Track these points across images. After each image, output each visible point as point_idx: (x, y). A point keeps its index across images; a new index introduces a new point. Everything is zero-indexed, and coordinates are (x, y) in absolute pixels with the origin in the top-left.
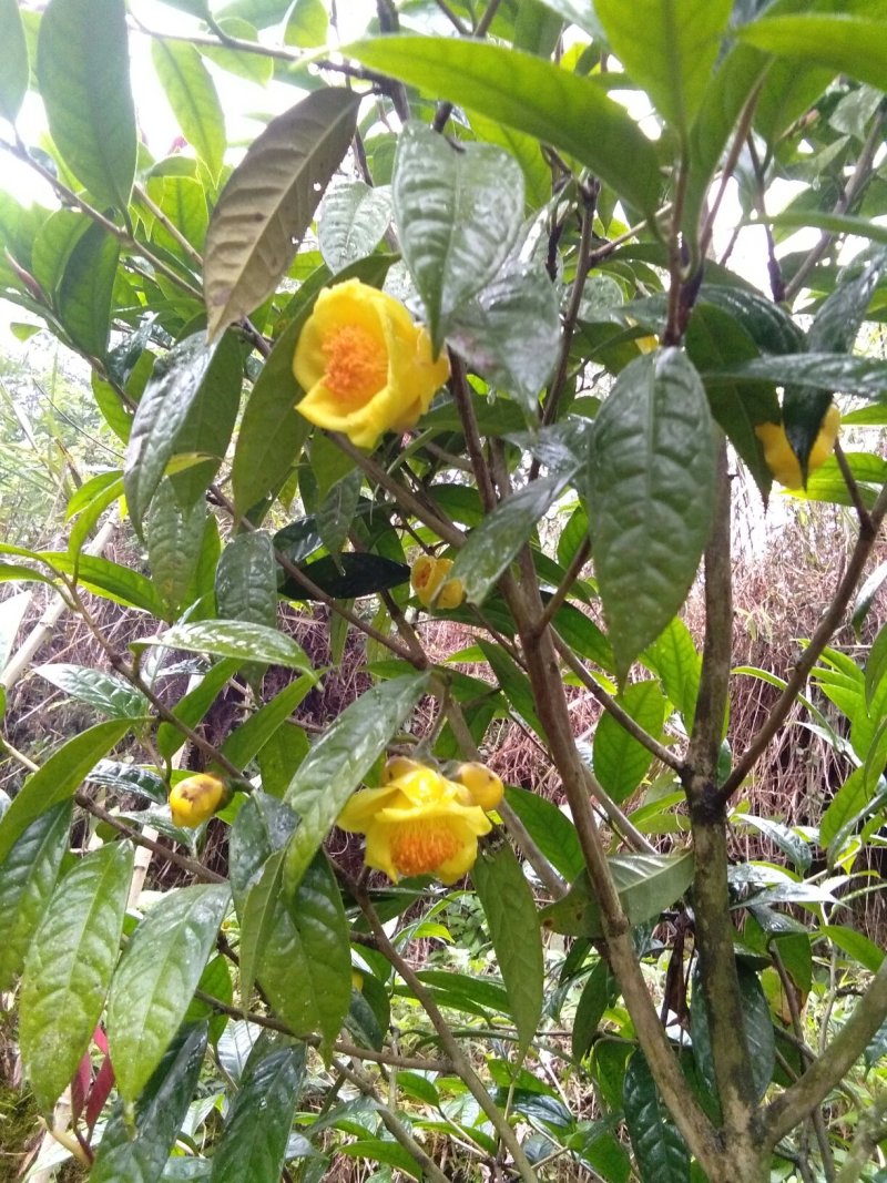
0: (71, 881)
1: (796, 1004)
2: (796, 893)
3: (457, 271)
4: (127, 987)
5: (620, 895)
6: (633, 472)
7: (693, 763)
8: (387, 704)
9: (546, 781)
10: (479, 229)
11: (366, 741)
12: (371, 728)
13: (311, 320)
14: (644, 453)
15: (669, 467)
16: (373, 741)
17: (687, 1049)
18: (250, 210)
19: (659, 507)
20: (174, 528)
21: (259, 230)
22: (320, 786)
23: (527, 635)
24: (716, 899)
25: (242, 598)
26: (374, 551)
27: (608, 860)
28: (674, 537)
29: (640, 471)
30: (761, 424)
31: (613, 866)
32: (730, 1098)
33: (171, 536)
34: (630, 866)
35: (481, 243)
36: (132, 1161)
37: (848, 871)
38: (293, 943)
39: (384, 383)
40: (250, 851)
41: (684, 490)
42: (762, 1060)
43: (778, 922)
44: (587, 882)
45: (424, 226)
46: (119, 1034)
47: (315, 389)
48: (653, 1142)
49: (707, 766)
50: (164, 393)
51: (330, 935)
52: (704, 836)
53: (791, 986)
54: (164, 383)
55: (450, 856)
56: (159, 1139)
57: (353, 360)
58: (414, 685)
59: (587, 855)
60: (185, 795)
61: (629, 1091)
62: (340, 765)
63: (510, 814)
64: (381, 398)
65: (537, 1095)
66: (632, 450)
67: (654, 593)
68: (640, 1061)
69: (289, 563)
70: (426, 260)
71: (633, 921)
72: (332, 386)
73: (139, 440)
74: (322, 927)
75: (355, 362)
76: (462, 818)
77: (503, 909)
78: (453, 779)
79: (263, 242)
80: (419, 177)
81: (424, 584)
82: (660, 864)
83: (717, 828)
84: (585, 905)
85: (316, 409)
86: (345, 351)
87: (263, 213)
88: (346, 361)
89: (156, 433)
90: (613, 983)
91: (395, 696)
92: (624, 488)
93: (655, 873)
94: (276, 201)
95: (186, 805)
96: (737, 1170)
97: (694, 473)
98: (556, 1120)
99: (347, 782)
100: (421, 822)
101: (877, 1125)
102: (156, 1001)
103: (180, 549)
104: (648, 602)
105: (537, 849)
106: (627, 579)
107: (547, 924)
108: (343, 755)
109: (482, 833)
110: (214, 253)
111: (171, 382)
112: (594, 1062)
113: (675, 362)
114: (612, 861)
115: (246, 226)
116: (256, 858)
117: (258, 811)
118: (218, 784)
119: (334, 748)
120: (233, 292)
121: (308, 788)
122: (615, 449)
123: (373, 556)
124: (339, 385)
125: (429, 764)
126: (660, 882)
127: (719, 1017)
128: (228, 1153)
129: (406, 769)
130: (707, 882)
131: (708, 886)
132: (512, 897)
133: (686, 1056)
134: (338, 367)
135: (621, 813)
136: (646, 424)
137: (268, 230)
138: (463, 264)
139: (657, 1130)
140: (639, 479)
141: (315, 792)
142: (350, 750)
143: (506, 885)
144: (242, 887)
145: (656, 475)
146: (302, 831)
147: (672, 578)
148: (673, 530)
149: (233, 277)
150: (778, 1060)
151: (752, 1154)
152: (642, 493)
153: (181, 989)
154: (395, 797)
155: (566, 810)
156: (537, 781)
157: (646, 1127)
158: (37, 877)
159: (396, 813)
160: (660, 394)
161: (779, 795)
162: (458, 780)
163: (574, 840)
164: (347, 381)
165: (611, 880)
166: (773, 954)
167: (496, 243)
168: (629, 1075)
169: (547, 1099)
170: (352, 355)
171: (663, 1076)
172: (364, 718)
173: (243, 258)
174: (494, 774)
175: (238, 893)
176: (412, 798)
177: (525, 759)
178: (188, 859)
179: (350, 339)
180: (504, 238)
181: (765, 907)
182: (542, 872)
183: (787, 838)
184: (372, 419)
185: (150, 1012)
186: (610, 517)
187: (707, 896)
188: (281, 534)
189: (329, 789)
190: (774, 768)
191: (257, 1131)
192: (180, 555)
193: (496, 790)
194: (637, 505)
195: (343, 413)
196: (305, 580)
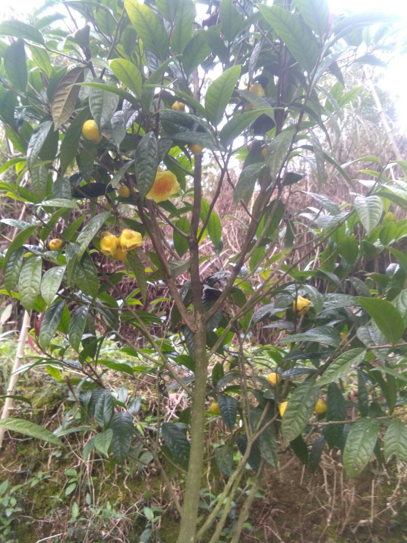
0: (26, 265)
4: (44, 285)
8: (100, 219)
11: (95, 227)
18: (61, 99)
19: (148, 166)
20: (38, 175)
21: (64, 103)
22: (85, 238)
33: (38, 178)
34: (176, 263)
40: (70, 256)
41: (152, 163)
45: (96, 107)
50: (37, 137)
51: (92, 273)
54: (37, 134)
58: (107, 214)
60: (52, 243)
62: (89, 233)
66: (144, 154)
67: (147, 184)
69: (75, 186)
70: (97, 115)
73: (31, 149)
74: (90, 272)
79: (65, 106)
80: (95, 95)
82: (184, 262)
87: (64, 99)
89: (35, 147)
91: (102, 217)
92: (142, 162)
94: (67, 96)
95: (53, 246)
96: (198, 328)
97: (154, 159)
103: (41, 182)
104: (146, 186)
106: (142, 181)
107: (154, 278)
110: (54, 110)
111: (39, 134)
115: (60, 103)
117: (71, 247)
118: (61, 241)
119: (88, 229)
120: (60, 118)
121: (82, 238)
122: (140, 154)
126: (183, 267)
132: (139, 267)
136: (147, 149)
137: (66, 103)
145: (148, 160)
146: (81, 248)
147: (150, 181)
148: (151, 171)
149: (59, 115)
151: (202, 324)
152: (145, 163)
158: (17, 264)
160: (150, 142)
165: (168, 265)
173: (61, 110)
186: (139, 169)
188: (72, 177)
189: (87, 238)
192: (41, 183)
196: (80, 191)
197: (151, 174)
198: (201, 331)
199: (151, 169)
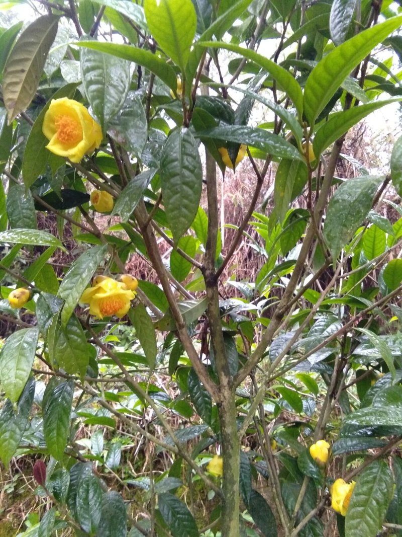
1: (248, 346)
2: (245, 307)
3: (109, 105)
4: (5, 366)
5: (183, 315)
6: (175, 175)
7: (206, 266)
8: (93, 257)
9: (152, 274)
10: (115, 87)
11: (86, 270)
12: (88, 266)
13: (48, 112)
14: (179, 168)
15: (187, 173)
16: (89, 271)
17: (209, 366)
18: (19, 68)
19: (185, 187)
21: (24, 76)
22: (71, 289)
23: (142, 226)
24: (215, 312)
25: (19, 214)
26: (72, 188)
27: (177, 304)
28: (190, 197)
29: (178, 174)
30: (220, 148)
31: (180, 306)
32: (221, 375)
34: (185, 305)
35: (116, 93)
36: (13, 425)
37: (267, 297)
38: (65, 344)
39: (82, 139)
40: (44, 314)
41: (192, 182)
42: (234, 365)
43: (239, 318)
44: (170, 312)
45: (93, 87)
46: (6, 382)
47: (53, 138)
48: (199, 398)
49: (211, 266)
51: (79, 340)
52: (210, 292)
53: (245, 340)
55: (121, 308)
56: (23, 417)
57: (68, 129)
58: (102, 248)
59: (169, 303)
60: (15, 297)
61: (190, 383)
62: (77, 280)
63: (140, 291)
64: (82, 145)
65: (157, 392)
66: (175, 167)
67: (185, 217)
68: (193, 373)
69: (37, 197)
70: (97, 101)
71: (187, 323)
72: (60, 139)
74: (76, 337)
75: (69, 131)
76: (124, 295)
77: (140, 324)
78: (119, 281)
79: (26, 81)
80: (90, 65)
81: (97, 202)
82: (196, 303)
83: (215, 288)
84: (170, 320)
85: (54, 147)
86: (65, 126)
87: (25, 69)
88: (65, 130)
90: (182, 346)
91: (95, 253)
92: (173, 180)
93: (194, 306)
94: (29, 64)
95: (16, 300)
96: (224, 397)
97: (195, 175)
98: (165, 399)
99: (81, 286)
100: (110, 297)
101: (269, 377)
102: (17, 369)
104: (183, 219)
105: (151, 302)
106: (176, 212)
107: (157, 328)
108: (78, 277)
109: (131, 299)
110: (7, 87)
112: (177, 376)
113: (187, 134)
114: (179, 303)
115: (18, 75)
116: (47, 317)
117: (45, 300)
118: (27, 291)
119: (74, 274)
120: (16, 103)
121: (67, 289)
122: (169, 166)
123: (71, 190)
124: (64, 139)
125: (110, 277)
126: (196, 309)
127: (217, 350)
128: (49, 418)
129: (102, 280)
130: (212, 307)
131: (212, 308)
132: (143, 319)
133: (209, 368)
134: (62, 132)
135: (181, 286)
136: (179, 157)
137: (27, 76)
138: (111, 102)
139: (200, 393)
140: (177, 178)
141: (70, 291)
142: (81, 275)
143: (141, 316)
144: (43, 327)
145: (183, 176)
146: (66, 305)
147: (190, 211)
148: (190, 195)
149: (15, 96)
150: (239, 363)
151: (230, 392)
152: (179, 182)
153: (27, 364)
154: (99, 290)
155: (160, 286)
156: (148, 274)
157: (196, 393)
159: (100, 295)
160: (183, 146)
161: (248, 270)
162: (121, 281)
163: (165, 298)
164: (66, 138)
165: (178, 310)
166: (239, 330)
167: (122, 93)
168: (190, 377)
169: (161, 393)
170: (68, 128)
171: (199, 372)
172: (84, 262)
173: (18, 88)
174: (134, 278)
175: (42, 330)
176: (106, 289)
177: (142, 265)
178: (17, 320)
179: (66, 121)
180: (124, 91)
181: (235, 314)
182: (154, 310)
183: (244, 288)
184: (78, 153)
185: (16, 373)
186: (169, 191)
187: (212, 312)
189: (74, 289)
190: (246, 260)
191: (59, 409)
193: (135, 283)
194: (178, 187)
195: (66, 149)
196: (45, 204)
197: (191, 201)
198: (229, 402)
199: (190, 192)
